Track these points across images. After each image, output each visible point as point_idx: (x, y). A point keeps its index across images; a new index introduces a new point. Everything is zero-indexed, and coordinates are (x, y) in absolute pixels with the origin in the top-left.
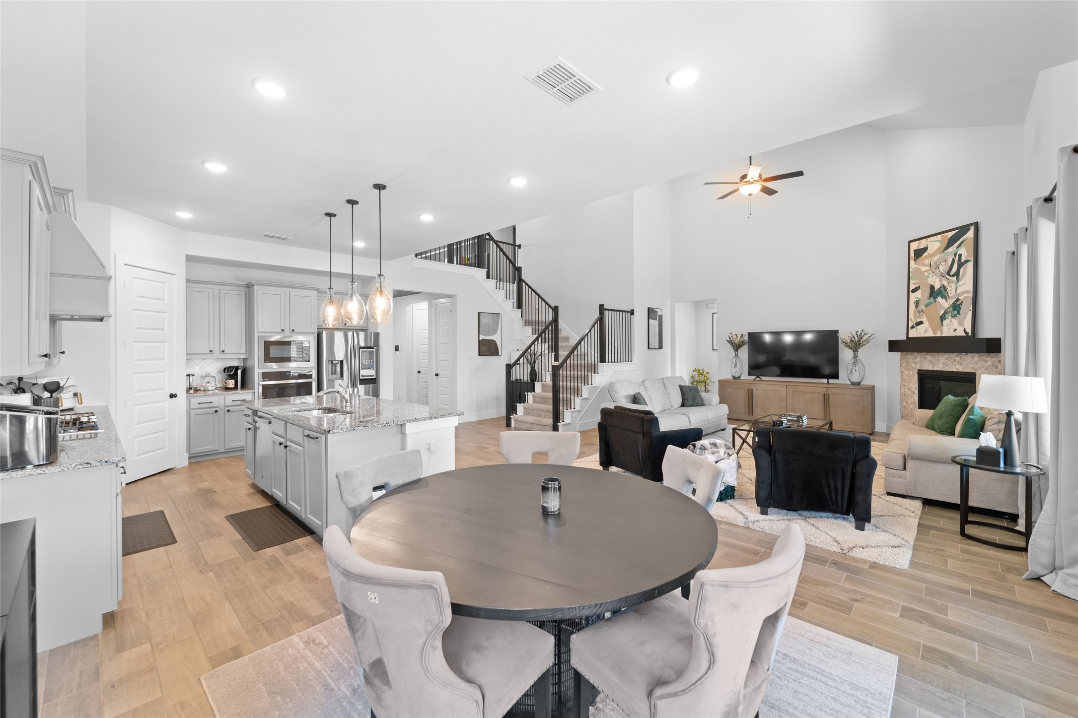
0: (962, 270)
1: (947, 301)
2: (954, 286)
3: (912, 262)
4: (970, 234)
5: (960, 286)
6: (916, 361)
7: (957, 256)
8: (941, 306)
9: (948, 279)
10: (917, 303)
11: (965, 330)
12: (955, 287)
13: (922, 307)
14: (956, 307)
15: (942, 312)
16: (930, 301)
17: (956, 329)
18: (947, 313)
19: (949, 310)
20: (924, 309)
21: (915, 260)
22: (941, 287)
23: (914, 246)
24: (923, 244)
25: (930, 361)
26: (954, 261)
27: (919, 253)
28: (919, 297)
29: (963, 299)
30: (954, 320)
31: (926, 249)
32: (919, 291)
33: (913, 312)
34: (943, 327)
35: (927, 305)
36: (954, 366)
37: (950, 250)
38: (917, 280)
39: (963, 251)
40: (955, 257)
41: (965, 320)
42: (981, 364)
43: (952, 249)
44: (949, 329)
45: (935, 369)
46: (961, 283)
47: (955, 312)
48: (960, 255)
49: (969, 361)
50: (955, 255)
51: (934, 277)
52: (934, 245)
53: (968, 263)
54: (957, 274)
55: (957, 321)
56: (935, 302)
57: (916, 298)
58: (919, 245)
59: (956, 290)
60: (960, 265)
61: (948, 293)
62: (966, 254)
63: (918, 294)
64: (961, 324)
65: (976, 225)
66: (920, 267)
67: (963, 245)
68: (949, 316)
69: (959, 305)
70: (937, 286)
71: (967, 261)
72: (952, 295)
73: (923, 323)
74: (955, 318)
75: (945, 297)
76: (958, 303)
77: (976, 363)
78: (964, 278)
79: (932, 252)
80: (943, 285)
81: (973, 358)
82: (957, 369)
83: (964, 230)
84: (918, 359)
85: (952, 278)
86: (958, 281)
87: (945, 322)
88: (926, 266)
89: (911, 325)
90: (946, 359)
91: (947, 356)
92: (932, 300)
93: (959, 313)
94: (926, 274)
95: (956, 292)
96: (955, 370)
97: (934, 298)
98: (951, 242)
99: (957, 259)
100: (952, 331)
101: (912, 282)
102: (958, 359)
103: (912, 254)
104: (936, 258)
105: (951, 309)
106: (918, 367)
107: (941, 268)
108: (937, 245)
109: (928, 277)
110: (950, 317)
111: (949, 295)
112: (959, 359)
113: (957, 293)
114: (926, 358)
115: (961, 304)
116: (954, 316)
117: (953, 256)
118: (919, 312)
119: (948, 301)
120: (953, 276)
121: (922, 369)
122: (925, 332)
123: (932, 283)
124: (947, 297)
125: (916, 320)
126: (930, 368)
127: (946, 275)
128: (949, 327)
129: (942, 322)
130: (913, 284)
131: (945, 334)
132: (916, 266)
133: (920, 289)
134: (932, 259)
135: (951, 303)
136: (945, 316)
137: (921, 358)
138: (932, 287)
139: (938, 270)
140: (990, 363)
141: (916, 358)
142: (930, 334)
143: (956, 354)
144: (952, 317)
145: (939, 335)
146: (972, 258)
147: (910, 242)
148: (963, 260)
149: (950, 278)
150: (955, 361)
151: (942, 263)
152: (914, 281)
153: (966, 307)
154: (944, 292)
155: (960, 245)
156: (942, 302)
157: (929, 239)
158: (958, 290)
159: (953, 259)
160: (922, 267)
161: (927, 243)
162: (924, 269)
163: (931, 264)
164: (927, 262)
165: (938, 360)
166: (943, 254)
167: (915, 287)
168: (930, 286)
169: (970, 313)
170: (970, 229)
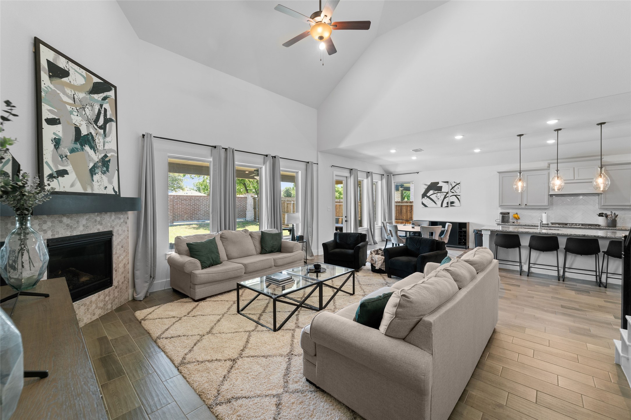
0: (108, 125)
1: (95, 153)
2: (101, 140)
3: (44, 77)
4: (111, 93)
5: (107, 142)
6: (45, 227)
7: (103, 109)
8: (91, 160)
9: (96, 129)
10: (57, 142)
11: (114, 188)
12: (103, 141)
13: (64, 150)
14: (105, 163)
15: (91, 165)
16: (76, 146)
17: (106, 187)
18: (97, 168)
19: (98, 164)
20: (69, 154)
21: (50, 77)
22: (88, 134)
23: (45, 54)
24: (62, 63)
25: (68, 225)
26: (101, 112)
27: (55, 71)
28: (60, 134)
29: (110, 156)
30: (103, 177)
31: (65, 74)
32: (59, 127)
33: (51, 153)
34: (94, 183)
35: (72, 151)
36: (95, 227)
37: (96, 96)
38: (56, 108)
39: (106, 106)
40: (102, 108)
41: (113, 178)
42: (117, 221)
43: (98, 97)
44: (99, 186)
45: (75, 234)
46: (107, 139)
47: (105, 169)
48: (105, 110)
49: (108, 219)
50: (101, 106)
51: (80, 118)
52: (77, 77)
53: (113, 123)
54: (104, 128)
55: (107, 178)
56: (83, 149)
57: (54, 134)
58: (54, 59)
59: (104, 144)
60: (107, 121)
61: (96, 145)
62: (110, 111)
63: (58, 129)
64: (110, 182)
65: (115, 89)
66: (58, 92)
67: (107, 100)
68: (98, 170)
69: (107, 161)
70: (84, 132)
71: (111, 120)
72: (100, 148)
73: (68, 174)
74: (105, 174)
75: (93, 147)
77: (113, 221)
78: (111, 136)
79: (76, 84)
80: (91, 133)
81: (111, 216)
82: (99, 229)
83: (106, 85)
84: (49, 224)
85: (100, 130)
86: (105, 136)
87: (96, 177)
88: (68, 96)
89: (47, 171)
90: (87, 220)
91: (87, 217)
92: (78, 146)
93: (108, 169)
94: (69, 108)
95: (104, 146)
96: (96, 231)
97: (82, 145)
98: (96, 89)
99: (103, 112)
100: (103, 188)
101: (44, 107)
102: (98, 219)
104: (82, 96)
105: (100, 164)
106: (49, 236)
107: (87, 110)
108: (82, 81)
109: (71, 113)
110: (100, 173)
111: (98, 147)
112: (100, 219)
113: (105, 148)
114: (61, 222)
115: (109, 160)
116: (104, 173)
117: (99, 106)
118: (61, 156)
119: (97, 154)
120: (100, 128)
121: (56, 236)
122: (72, 185)
123: (78, 125)
124: (96, 149)
125: (56, 166)
126: (68, 233)
127: (93, 122)
128: (100, 183)
129: (92, 176)
130: (49, 110)
131: (96, 191)
132: (51, 86)
133: (60, 123)
134: (76, 93)
135: (100, 157)
136: (95, 171)
137: (52, 222)
138: (78, 130)
139: (84, 113)
140: (122, 220)
141: (45, 222)
142: (78, 188)
143: (96, 214)
144: (102, 172)
145: (89, 191)
146: (114, 119)
147: (37, 42)
148: (108, 117)
149: (98, 129)
150: (96, 221)
151: (88, 106)
152: (50, 108)
153: (112, 166)
154: (92, 142)
155: (105, 99)
156: (91, 152)
157: (70, 63)
158: (105, 146)
159: (99, 109)
160: (61, 95)
161: (67, 66)
162: (65, 99)
163: (74, 98)
164: (68, 91)
165: (78, 222)
166: (88, 96)
167: (51, 116)
168: (75, 127)
169: (117, 171)
170: (111, 90)
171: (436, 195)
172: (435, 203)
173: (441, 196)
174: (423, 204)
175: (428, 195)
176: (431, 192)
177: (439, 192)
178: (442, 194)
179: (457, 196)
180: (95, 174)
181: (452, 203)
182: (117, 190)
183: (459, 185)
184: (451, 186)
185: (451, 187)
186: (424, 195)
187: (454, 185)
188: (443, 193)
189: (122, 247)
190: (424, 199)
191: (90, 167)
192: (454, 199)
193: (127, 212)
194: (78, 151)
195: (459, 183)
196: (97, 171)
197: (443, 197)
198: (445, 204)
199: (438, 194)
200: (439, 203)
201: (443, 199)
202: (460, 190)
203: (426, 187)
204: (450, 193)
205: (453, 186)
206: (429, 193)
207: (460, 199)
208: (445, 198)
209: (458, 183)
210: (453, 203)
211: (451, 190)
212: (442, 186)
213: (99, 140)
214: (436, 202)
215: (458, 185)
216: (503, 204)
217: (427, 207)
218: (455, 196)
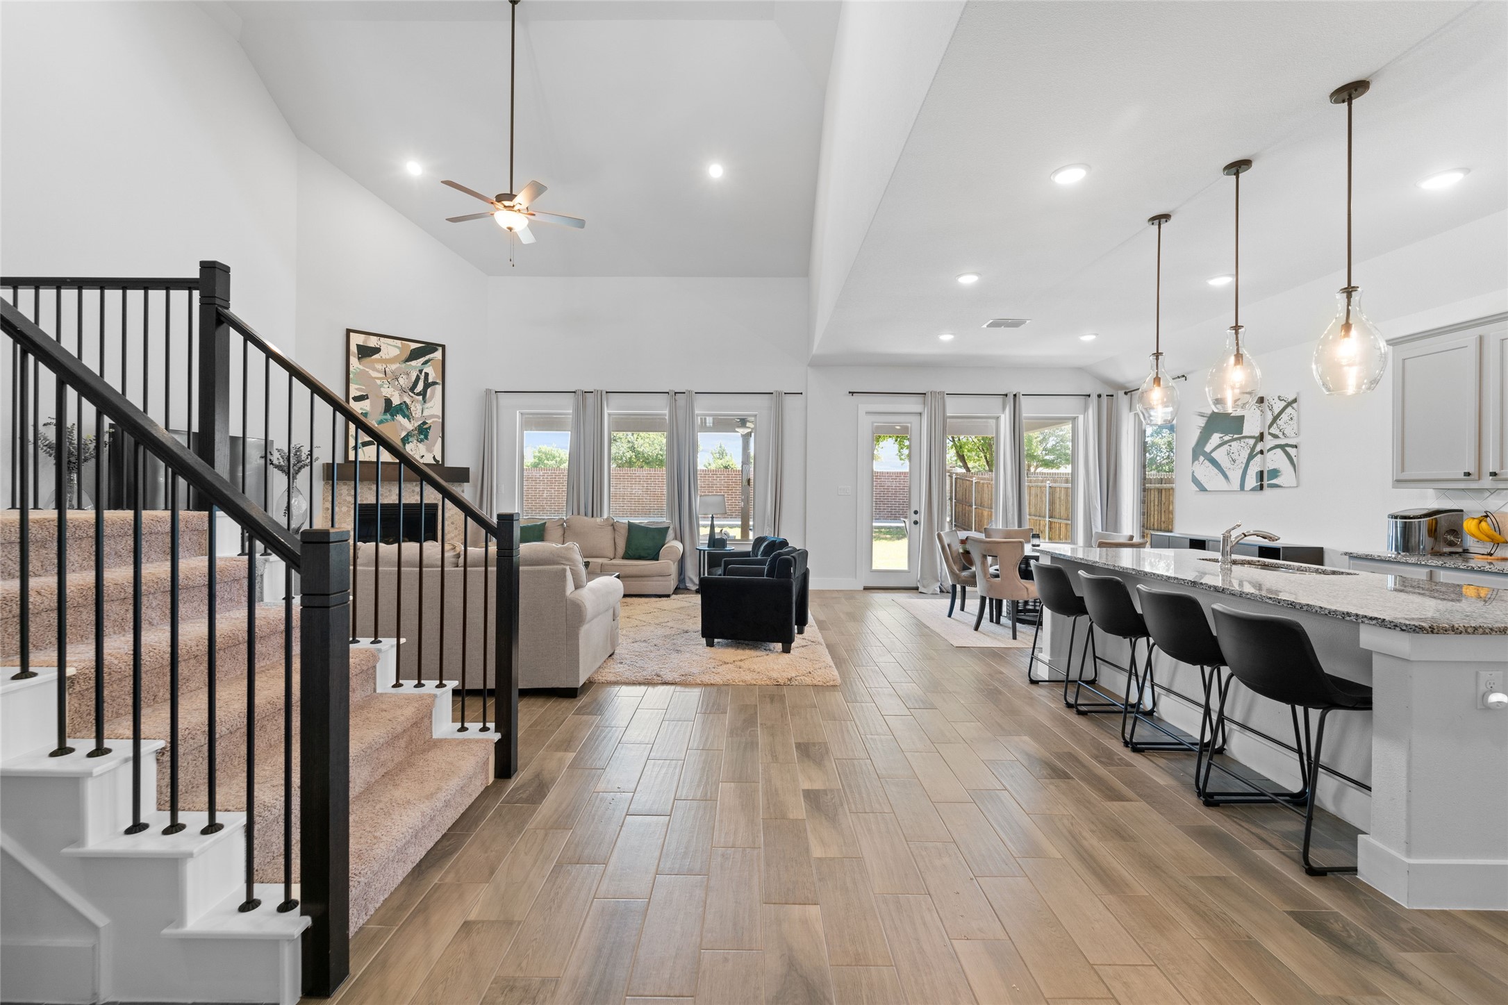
0: (429, 390)
1: (410, 421)
2: (419, 407)
3: (354, 360)
4: (438, 355)
5: (428, 409)
7: (423, 374)
8: (403, 428)
9: (412, 397)
11: (434, 457)
12: (421, 408)
14: (423, 430)
15: (404, 434)
16: (385, 417)
17: (423, 456)
18: (411, 436)
19: (413, 433)
21: (359, 358)
22: (401, 404)
23: (356, 340)
24: (373, 342)
26: (419, 379)
27: (366, 352)
28: (368, 408)
29: (432, 423)
30: (420, 445)
31: (377, 350)
32: (367, 402)
35: (381, 422)
37: (413, 363)
38: (364, 386)
39: (428, 369)
40: (421, 374)
41: (435, 446)
43: (417, 363)
46: (427, 405)
47: (422, 437)
48: (427, 374)
50: (421, 371)
51: (392, 389)
52: (390, 350)
53: (437, 386)
54: (423, 394)
55: (426, 446)
56: (393, 420)
57: (361, 409)
58: (365, 341)
59: (422, 411)
60: (427, 385)
61: (411, 413)
62: (434, 375)
63: (365, 405)
64: (429, 450)
65: (443, 347)
66: (367, 370)
67: (430, 364)
68: (413, 439)
69: (426, 429)
70: (396, 401)
71: (434, 383)
72: (417, 416)
73: (373, 444)
74: (423, 441)
75: (408, 416)
76: (425, 427)
78: (433, 401)
79: (388, 357)
80: (405, 402)
83: (429, 348)
85: (417, 397)
86: (425, 402)
88: (378, 371)
89: (352, 443)
90: (400, 489)
91: (400, 485)
92: (388, 416)
93: (426, 438)
94: (379, 382)
95: (422, 413)
96: (414, 502)
97: (392, 415)
98: (414, 355)
99: (422, 377)
101: (352, 387)
102: (417, 489)
103: (353, 349)
104: (394, 367)
105: (417, 432)
106: (357, 501)
107: (401, 380)
108: (397, 352)
109: (381, 386)
110: (416, 441)
111: (414, 415)
113: (425, 415)
114: (370, 489)
115: (430, 427)
116: (421, 441)
117: (418, 372)
119: (412, 422)
120: (418, 394)
121: (364, 503)
123: (389, 396)
124: (411, 417)
125: (361, 438)
127: (408, 391)
130: (356, 389)
132: (361, 367)
133: (368, 398)
134: (388, 366)
135: (416, 425)
136: (408, 439)
137: (362, 488)
138: (388, 402)
139: (397, 383)
141: (353, 488)
144: (418, 441)
146: (439, 381)
147: (349, 331)
148: (430, 380)
149: (414, 396)
150: (413, 491)
151: (402, 375)
152: (357, 386)
153: (435, 433)
154: (405, 411)
155: (426, 363)
156: (404, 421)
157: (382, 339)
158: (424, 413)
159: (418, 375)
160: (371, 372)
161: (379, 344)
162: (375, 374)
163: (385, 372)
164: (380, 367)
165: (390, 491)
166: (403, 365)
167: (358, 394)
168: (385, 399)
169: (440, 439)
170: (436, 350)
171: (1226, 446)
172: (1226, 477)
173: (1240, 449)
174: (1195, 481)
175: (1208, 448)
176: (1216, 438)
177: (1236, 436)
178: (1242, 444)
179: (1287, 448)
180: (409, 443)
181: (1275, 473)
182: (438, 458)
183: (1295, 405)
184: (1269, 413)
185: (1269, 418)
186: (1198, 451)
187: (1278, 406)
188: (1247, 440)
189: (453, 523)
190: (1196, 462)
191: (402, 436)
192: (1276, 460)
193: (462, 484)
194: (387, 421)
195: (1295, 401)
196: (410, 440)
197: (1245, 454)
198: (1251, 481)
199: (1233, 444)
200: (1235, 476)
201: (1245, 461)
202: (1295, 426)
203: (1202, 422)
204: (1267, 438)
205: (1276, 413)
206: (1210, 441)
207: (1295, 459)
208: (1251, 457)
209: (1290, 400)
210: (1276, 477)
211: (1270, 426)
212: (1244, 416)
213: (416, 409)
214: (1227, 473)
215: (1290, 408)
216: (1407, 475)
217: (1207, 490)
218: (1282, 447)
